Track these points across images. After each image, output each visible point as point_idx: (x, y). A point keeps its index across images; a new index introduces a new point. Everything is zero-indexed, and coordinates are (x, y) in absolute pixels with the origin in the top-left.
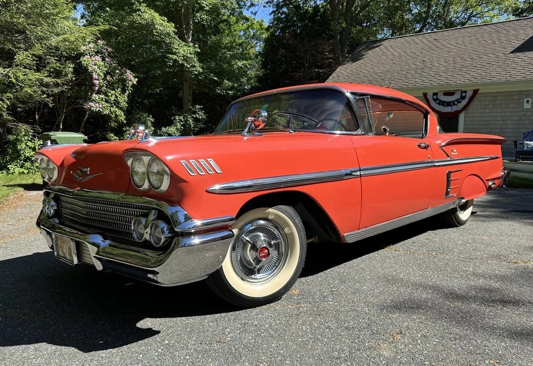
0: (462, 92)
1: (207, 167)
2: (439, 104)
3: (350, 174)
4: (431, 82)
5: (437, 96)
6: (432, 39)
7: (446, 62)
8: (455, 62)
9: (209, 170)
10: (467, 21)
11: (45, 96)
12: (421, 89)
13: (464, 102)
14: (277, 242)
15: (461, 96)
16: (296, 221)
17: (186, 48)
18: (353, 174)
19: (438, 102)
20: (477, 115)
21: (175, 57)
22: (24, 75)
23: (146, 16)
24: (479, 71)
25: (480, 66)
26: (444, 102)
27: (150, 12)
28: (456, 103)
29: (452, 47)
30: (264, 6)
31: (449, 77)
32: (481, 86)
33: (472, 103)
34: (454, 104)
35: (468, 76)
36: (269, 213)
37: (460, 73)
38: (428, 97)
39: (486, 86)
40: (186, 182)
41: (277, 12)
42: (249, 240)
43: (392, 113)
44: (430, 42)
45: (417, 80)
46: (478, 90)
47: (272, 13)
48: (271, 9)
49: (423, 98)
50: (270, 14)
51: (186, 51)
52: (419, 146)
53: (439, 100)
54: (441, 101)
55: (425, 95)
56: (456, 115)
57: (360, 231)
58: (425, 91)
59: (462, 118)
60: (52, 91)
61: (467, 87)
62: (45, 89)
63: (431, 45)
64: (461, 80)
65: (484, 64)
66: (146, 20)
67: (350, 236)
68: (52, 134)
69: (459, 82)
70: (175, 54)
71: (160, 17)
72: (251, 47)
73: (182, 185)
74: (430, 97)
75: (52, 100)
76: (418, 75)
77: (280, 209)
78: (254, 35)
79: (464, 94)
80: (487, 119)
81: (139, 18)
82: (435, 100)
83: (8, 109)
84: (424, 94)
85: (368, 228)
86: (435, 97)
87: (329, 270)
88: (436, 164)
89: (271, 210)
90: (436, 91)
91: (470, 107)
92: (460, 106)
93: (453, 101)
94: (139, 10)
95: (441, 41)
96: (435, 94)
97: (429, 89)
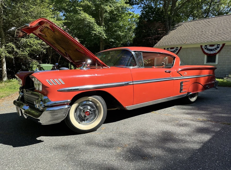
0: (218, 45)
1: (58, 82)
2: (207, 50)
3: (128, 84)
4: (204, 41)
5: (207, 47)
6: (207, 22)
7: (212, 31)
8: (216, 31)
9: (59, 83)
10: (229, 12)
11: (43, 49)
12: (200, 44)
13: (219, 49)
14: (94, 109)
15: (217, 46)
16: (102, 101)
17: (100, 28)
18: (129, 83)
19: (207, 49)
20: (224, 55)
21: (95, 32)
22: (33, 41)
23: (83, 16)
24: (226, 36)
25: (226, 33)
26: (210, 49)
27: (84, 14)
28: (215, 49)
29: (215, 25)
30: (138, 8)
31: (212, 38)
32: (226, 42)
33: (222, 50)
34: (214, 50)
35: (221, 38)
36: (89, 99)
37: (218, 36)
38: (203, 47)
39: (228, 42)
40: (48, 87)
41: (143, 11)
42: (82, 109)
43: (166, 57)
44: (206, 23)
45: (198, 40)
46: (225, 44)
47: (141, 11)
48: (141, 10)
49: (201, 48)
50: (140, 12)
51: (100, 29)
52: (166, 72)
53: (207, 48)
54: (208, 49)
55: (201, 46)
56: (215, 55)
57: (134, 105)
58: (201, 45)
59: (217, 56)
60: (46, 47)
61: (220, 42)
62: (43, 46)
63: (206, 24)
64: (217, 40)
65: (228, 32)
66: (83, 17)
67: (129, 108)
68: (41, 65)
69: (216, 40)
70: (95, 31)
71: (89, 16)
72: (133, 26)
73: (47, 89)
75: (46, 51)
76: (199, 38)
77: (94, 97)
78: (134, 21)
79: (218, 46)
80: (228, 56)
81: (80, 16)
82: (205, 48)
83: (28, 54)
85: (137, 105)
86: (206, 47)
87: (122, 120)
88: (174, 79)
89: (90, 97)
90: (206, 44)
91: (221, 51)
92: (217, 51)
93: (213, 49)
94: (80, 13)
95: (211, 22)
96: (206, 46)
97: (203, 44)
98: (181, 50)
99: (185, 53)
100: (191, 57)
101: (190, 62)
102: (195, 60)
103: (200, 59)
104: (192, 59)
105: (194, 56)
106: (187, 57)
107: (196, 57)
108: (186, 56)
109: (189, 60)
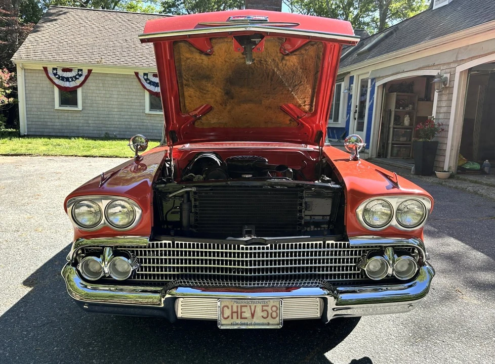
5: (147, 76)
12: (133, 68)
19: (148, 82)
38: (139, 76)
49: (135, 76)
53: (149, 80)
54: (152, 81)
58: (137, 71)
74: (141, 76)
82: (146, 80)
84: (135, 73)
90: (146, 72)
95: (134, 22)
96: (145, 74)
97: (141, 70)
98: (89, 78)
99: (101, 85)
100: (115, 96)
101: (113, 106)
102: (126, 103)
103: (136, 101)
104: (119, 100)
105: (122, 93)
106: (108, 96)
107: (126, 97)
108: (104, 92)
109: (112, 102)
